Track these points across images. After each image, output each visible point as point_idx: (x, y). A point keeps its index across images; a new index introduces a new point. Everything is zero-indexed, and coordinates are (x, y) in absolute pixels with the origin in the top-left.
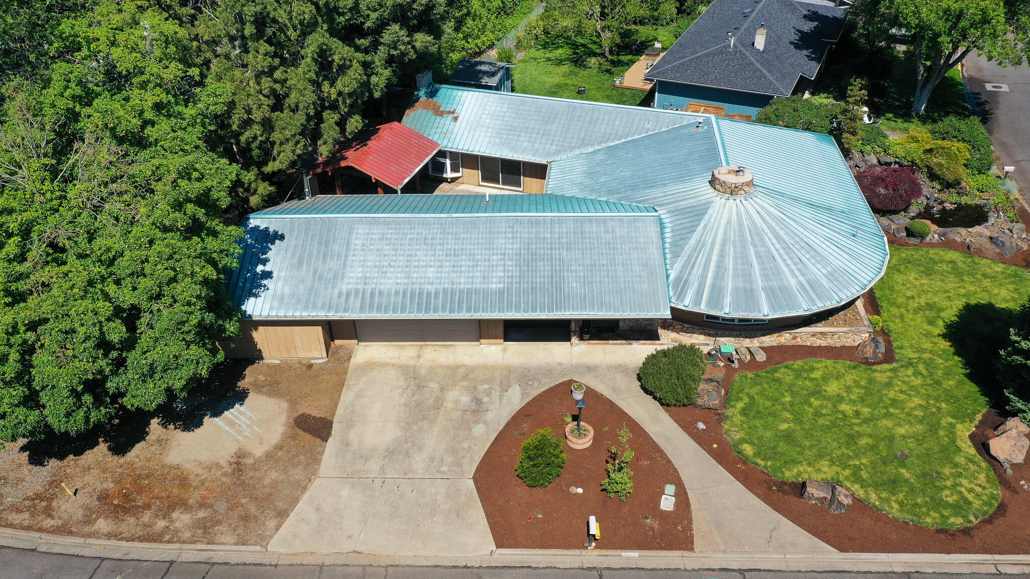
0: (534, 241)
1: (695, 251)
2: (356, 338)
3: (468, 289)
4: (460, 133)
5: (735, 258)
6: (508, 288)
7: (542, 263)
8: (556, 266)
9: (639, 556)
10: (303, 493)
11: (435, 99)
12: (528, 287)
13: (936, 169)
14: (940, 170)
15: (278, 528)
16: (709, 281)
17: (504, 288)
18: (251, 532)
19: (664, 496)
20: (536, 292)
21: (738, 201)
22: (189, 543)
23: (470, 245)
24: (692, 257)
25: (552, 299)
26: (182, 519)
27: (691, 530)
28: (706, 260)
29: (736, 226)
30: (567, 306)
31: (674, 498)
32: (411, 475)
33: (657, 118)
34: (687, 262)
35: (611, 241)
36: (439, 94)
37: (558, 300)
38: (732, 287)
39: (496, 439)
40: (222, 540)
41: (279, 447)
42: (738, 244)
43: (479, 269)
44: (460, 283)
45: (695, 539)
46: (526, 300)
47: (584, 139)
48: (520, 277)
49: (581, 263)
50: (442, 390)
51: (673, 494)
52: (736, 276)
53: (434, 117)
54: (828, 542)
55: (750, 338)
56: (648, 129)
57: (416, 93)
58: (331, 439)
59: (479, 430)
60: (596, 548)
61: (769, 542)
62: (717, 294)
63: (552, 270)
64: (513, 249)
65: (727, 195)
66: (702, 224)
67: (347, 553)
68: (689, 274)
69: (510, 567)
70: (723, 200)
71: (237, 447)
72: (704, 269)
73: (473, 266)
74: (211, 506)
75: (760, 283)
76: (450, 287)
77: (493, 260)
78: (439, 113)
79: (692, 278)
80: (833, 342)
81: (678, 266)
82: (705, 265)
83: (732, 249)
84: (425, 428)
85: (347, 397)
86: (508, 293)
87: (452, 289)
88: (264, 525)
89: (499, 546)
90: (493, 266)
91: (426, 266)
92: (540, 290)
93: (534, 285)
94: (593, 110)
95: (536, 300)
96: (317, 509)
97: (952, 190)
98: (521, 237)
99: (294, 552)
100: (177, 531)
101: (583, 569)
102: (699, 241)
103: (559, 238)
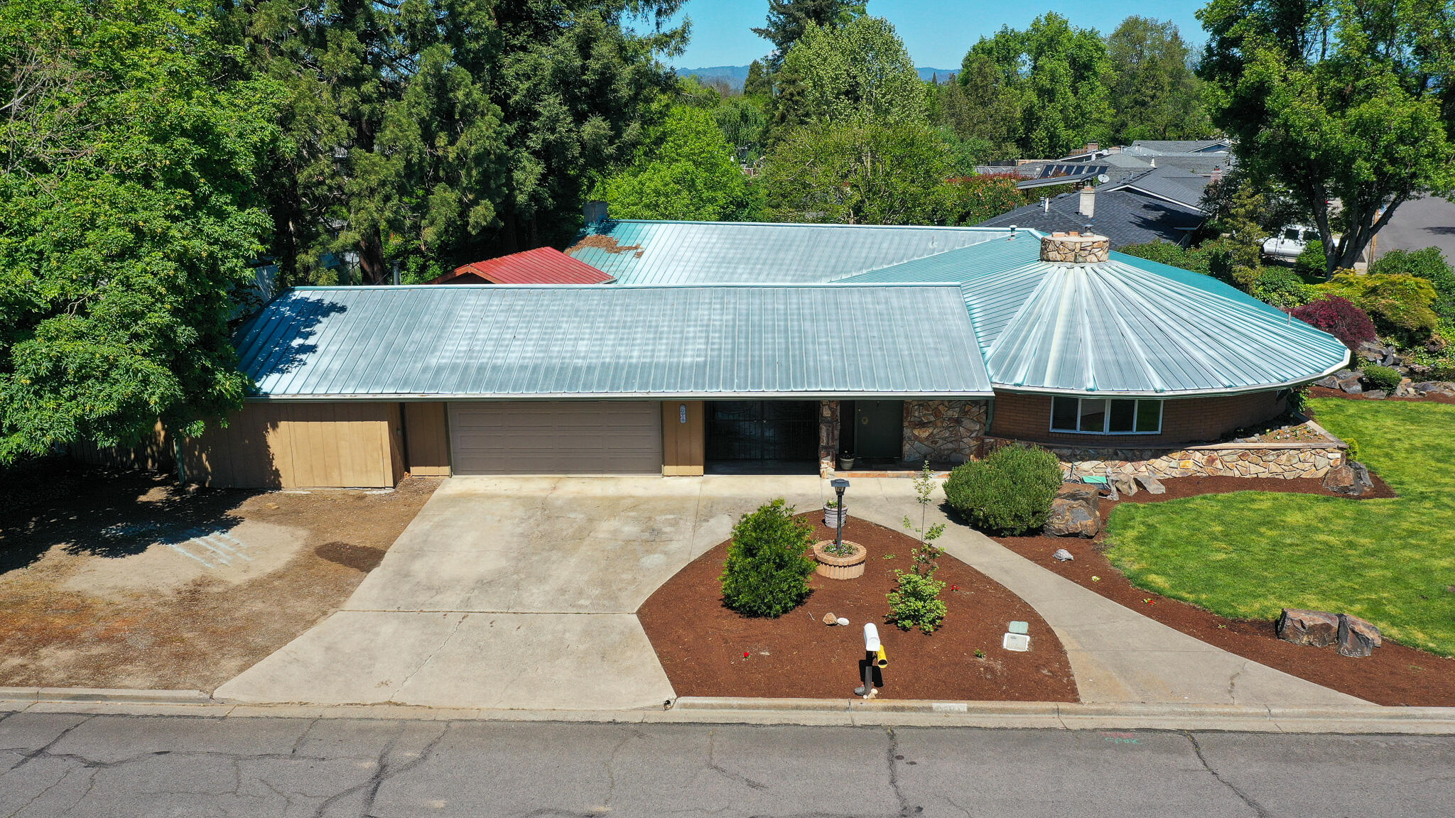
0: (757, 312)
1: (1025, 324)
2: (447, 461)
3: (644, 363)
4: (645, 270)
5: (1092, 328)
6: (712, 362)
7: (770, 335)
8: (792, 338)
9: (970, 710)
10: (305, 628)
11: (610, 235)
12: (747, 361)
13: (1388, 313)
14: (1394, 315)
15: (241, 670)
16: (1054, 355)
17: (705, 362)
18: (187, 673)
19: (1006, 635)
20: (760, 367)
21: (1088, 268)
22: (58, 686)
23: (651, 316)
24: (1022, 330)
25: (788, 374)
26: (55, 657)
27: (1069, 675)
28: (1046, 333)
29: (1090, 295)
30: (813, 380)
31: (1028, 638)
32: (520, 610)
33: (946, 237)
34: (1014, 337)
35: (885, 312)
36: (616, 229)
37: (798, 375)
38: (1095, 360)
39: (684, 570)
40: (127, 683)
41: (279, 576)
42: (1096, 313)
43: (664, 341)
44: (631, 357)
45: (1079, 687)
46: (742, 374)
47: (835, 267)
48: (733, 350)
49: (835, 334)
50: (591, 520)
51: (1025, 631)
52: (1098, 347)
53: (607, 255)
54: (1351, 692)
55: (1132, 460)
56: (934, 250)
57: (581, 230)
58: (376, 571)
59: (654, 560)
60: (878, 696)
61: (1230, 692)
62: (1069, 366)
63: (787, 343)
64: (721, 320)
65: (1069, 264)
66: (1033, 296)
67: (373, 705)
68: (1020, 349)
69: (702, 724)
70: (1063, 269)
71: (200, 575)
72: (1043, 342)
73: (655, 339)
74: (123, 640)
75: (1143, 356)
76: (614, 361)
77: (688, 332)
78: (614, 249)
79: (1024, 353)
80: (1279, 470)
81: (999, 341)
82: (1044, 338)
83: (1087, 320)
84: (554, 558)
85: (416, 528)
86: (711, 368)
87: (617, 364)
88: (216, 664)
89: (679, 693)
90: (687, 338)
91: (575, 339)
92: (767, 365)
93: (757, 359)
94: (848, 233)
95: (760, 375)
96: (328, 649)
97: (1418, 348)
98: (735, 308)
99: (267, 701)
100: (40, 671)
101: (854, 727)
102: (1030, 314)
103: (799, 309)
